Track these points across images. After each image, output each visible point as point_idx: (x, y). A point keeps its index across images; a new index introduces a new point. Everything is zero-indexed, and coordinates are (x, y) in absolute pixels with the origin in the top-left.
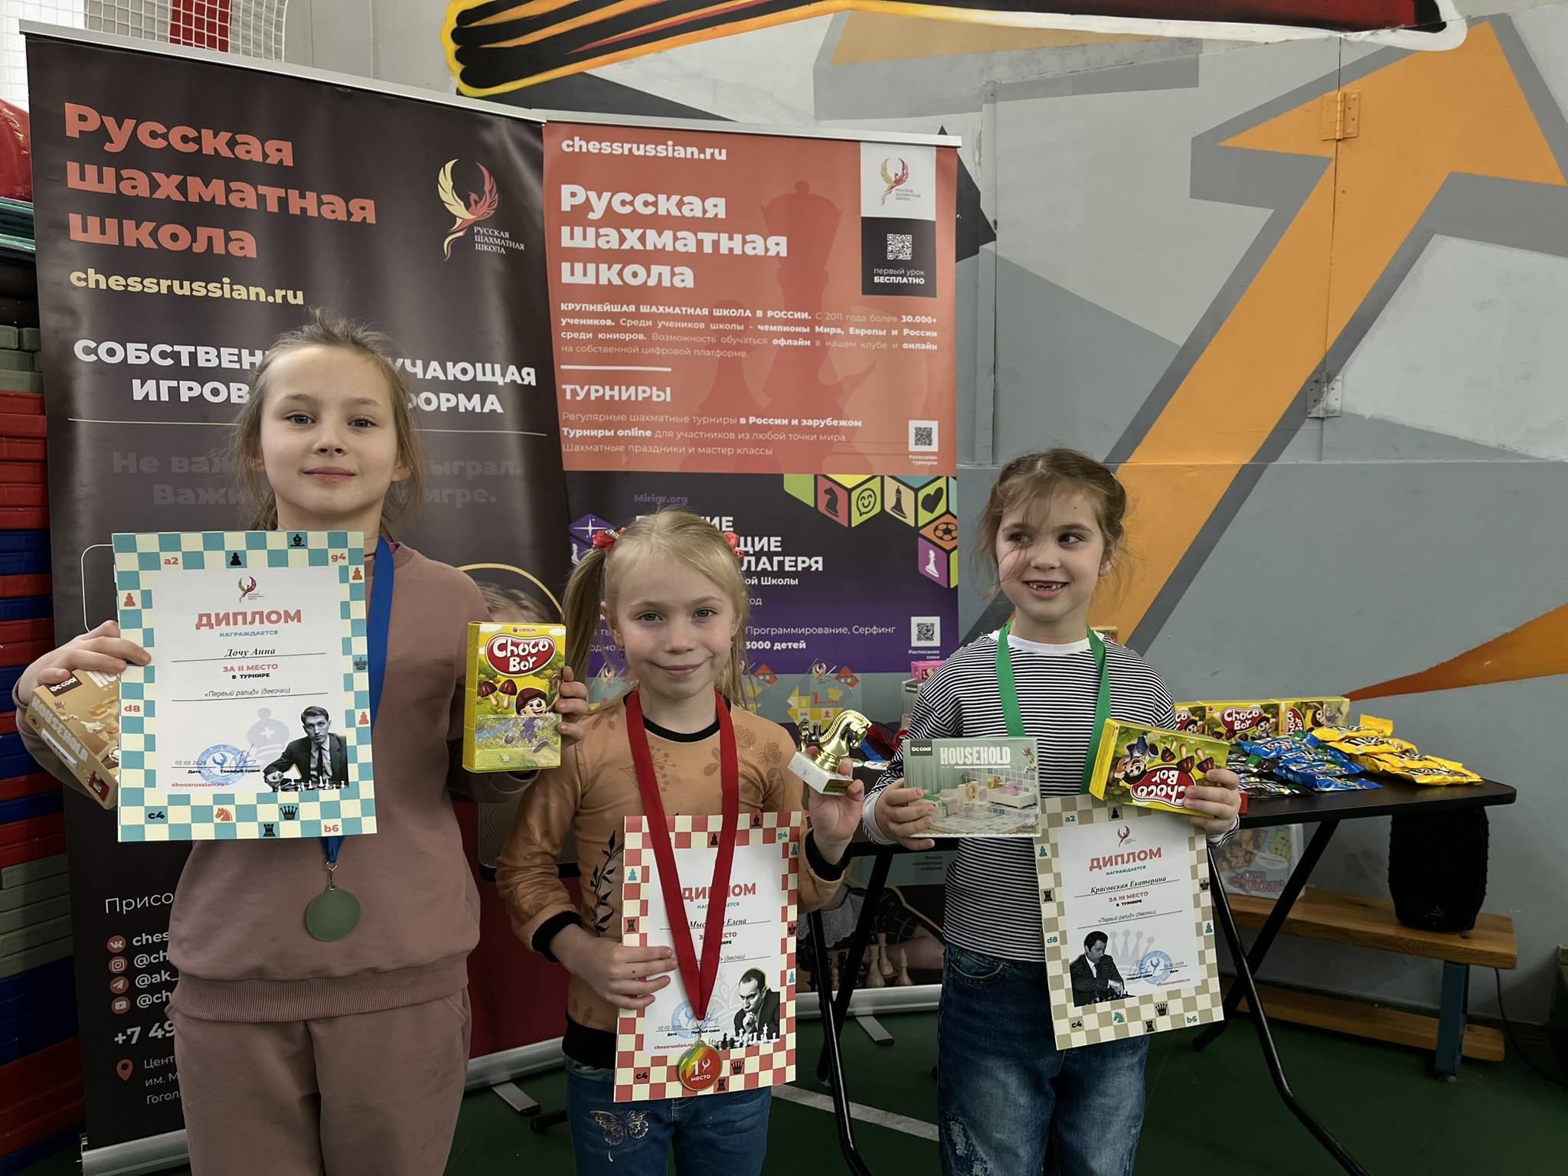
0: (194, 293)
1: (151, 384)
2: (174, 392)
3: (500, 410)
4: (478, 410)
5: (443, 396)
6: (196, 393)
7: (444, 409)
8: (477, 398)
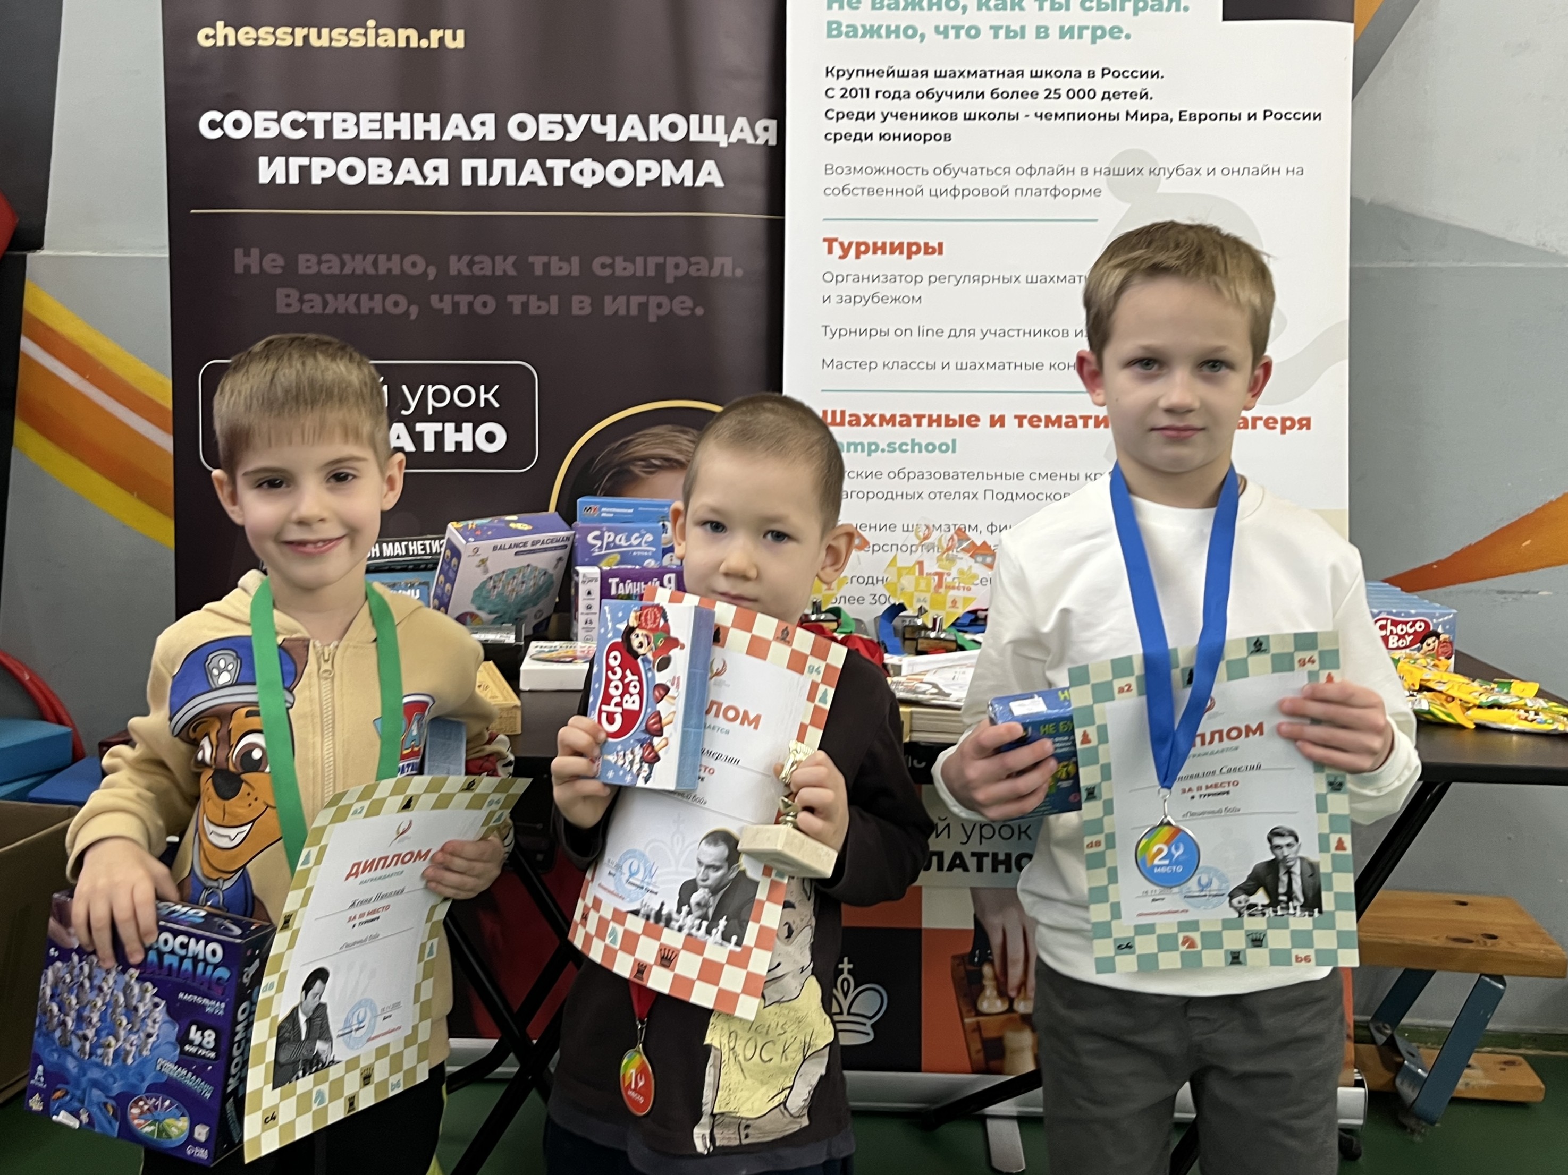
0: (334, 44)
1: (280, 161)
2: (305, 171)
3: (719, 183)
4: (688, 183)
5: (642, 164)
6: (328, 174)
7: (641, 183)
8: (688, 165)
